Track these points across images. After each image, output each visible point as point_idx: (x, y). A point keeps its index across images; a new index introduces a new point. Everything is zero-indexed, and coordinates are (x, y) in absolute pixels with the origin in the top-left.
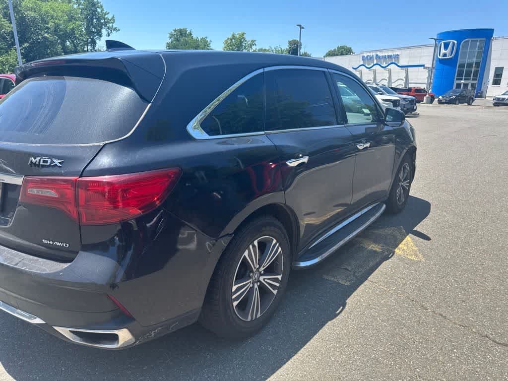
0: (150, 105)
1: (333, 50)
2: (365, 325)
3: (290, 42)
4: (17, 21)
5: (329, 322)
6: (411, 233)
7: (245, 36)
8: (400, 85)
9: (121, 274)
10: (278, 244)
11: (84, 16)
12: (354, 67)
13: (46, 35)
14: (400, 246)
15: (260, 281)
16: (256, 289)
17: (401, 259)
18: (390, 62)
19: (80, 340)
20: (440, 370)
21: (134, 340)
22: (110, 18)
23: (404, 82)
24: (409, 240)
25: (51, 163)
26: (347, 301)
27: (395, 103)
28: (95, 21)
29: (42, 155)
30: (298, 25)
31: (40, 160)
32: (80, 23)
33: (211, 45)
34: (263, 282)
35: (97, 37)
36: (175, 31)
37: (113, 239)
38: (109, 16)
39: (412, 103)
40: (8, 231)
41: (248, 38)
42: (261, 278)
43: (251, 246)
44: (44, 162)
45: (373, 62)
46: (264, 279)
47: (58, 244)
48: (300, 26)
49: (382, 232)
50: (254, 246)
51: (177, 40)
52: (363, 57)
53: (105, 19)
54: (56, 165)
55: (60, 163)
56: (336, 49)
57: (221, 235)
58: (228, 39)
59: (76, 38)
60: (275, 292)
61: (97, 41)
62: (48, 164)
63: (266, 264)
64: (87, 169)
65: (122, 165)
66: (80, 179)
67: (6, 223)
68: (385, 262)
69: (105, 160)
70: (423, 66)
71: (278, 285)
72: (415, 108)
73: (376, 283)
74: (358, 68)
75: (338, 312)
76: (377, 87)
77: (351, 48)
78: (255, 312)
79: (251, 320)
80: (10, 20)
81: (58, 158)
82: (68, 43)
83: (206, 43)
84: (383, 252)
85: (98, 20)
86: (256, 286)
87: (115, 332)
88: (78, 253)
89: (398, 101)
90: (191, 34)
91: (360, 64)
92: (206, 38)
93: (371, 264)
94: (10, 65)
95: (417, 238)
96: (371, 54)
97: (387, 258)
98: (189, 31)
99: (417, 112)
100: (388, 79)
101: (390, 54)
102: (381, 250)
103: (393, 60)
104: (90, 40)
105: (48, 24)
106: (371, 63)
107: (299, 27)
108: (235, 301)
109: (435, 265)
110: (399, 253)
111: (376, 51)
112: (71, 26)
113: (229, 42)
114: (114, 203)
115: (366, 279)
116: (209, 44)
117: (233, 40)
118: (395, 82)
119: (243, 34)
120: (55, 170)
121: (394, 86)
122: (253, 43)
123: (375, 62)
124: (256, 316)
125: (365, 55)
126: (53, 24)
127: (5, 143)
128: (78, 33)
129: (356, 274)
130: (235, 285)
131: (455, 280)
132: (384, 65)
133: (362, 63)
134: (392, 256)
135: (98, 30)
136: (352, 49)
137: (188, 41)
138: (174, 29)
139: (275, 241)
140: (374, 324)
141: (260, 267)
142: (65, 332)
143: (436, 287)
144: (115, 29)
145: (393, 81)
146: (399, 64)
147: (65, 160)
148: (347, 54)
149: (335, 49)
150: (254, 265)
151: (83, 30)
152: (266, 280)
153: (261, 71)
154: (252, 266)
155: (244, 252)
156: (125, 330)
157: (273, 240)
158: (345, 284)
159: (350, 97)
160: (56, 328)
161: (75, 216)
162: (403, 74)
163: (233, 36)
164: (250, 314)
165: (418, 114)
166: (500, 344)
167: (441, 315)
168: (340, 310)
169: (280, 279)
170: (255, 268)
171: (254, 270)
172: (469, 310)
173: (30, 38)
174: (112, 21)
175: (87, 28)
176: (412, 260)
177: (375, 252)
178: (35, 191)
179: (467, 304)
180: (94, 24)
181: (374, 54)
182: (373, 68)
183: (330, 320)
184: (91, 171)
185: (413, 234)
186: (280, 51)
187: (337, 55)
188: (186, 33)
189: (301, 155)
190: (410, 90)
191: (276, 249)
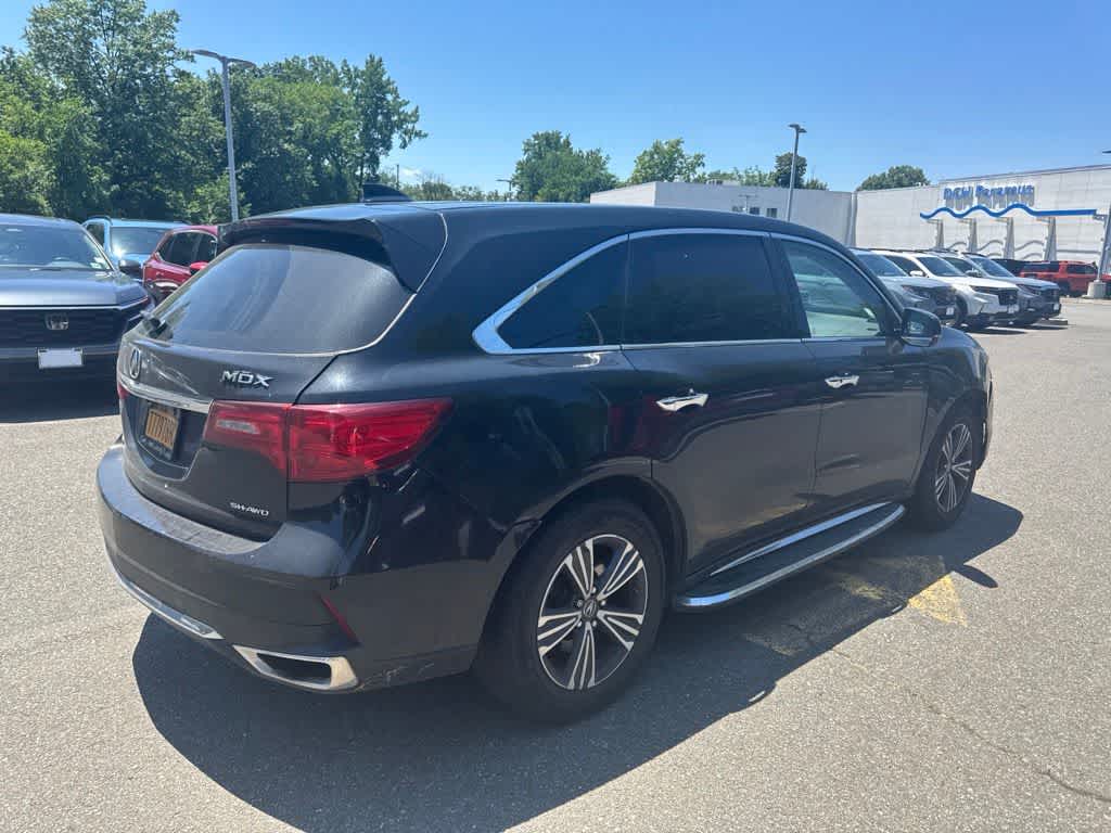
0: (414, 296)
1: (878, 175)
2: (801, 727)
3: (780, 159)
4: (237, 120)
5: (732, 715)
6: (956, 571)
7: (682, 146)
8: (1033, 254)
9: (346, 566)
10: (637, 553)
11: (360, 109)
12: (925, 214)
13: (286, 146)
14: (924, 593)
15: (597, 619)
16: (589, 632)
17: (917, 618)
18: (1011, 204)
19: (272, 673)
20: (925, 818)
21: (356, 682)
22: (409, 113)
23: (1045, 247)
24: (949, 582)
25: (253, 382)
26: (779, 683)
27: (1005, 296)
28: (380, 118)
29: (241, 369)
30: (791, 126)
31: (238, 376)
32: (350, 122)
33: (607, 166)
34: (604, 621)
35: (381, 149)
36: (536, 137)
37: (337, 501)
38: (409, 109)
39: (1050, 296)
40: (182, 487)
41: (689, 151)
42: (601, 614)
43: (579, 549)
44: (244, 378)
45: (971, 204)
46: (606, 617)
47: (254, 510)
48: (797, 127)
49: (893, 564)
50: (585, 550)
51: (539, 156)
52: (947, 191)
53: (399, 114)
54: (260, 384)
55: (266, 381)
56: (887, 172)
57: (519, 520)
58: (645, 152)
59: (340, 152)
60: (629, 645)
61: (382, 158)
62: (250, 382)
63: (612, 587)
64: (306, 392)
65: (360, 389)
66: (295, 407)
67: (180, 474)
68: (879, 621)
69: (338, 380)
70: (1092, 212)
71: (636, 632)
72: (1056, 308)
73: (848, 657)
74: (934, 214)
75: (754, 699)
76: (966, 259)
77: (921, 171)
78: (584, 675)
79: (575, 690)
80: (223, 119)
81: (264, 373)
82: (326, 162)
83: (599, 162)
84: (882, 602)
85: (387, 116)
86: (588, 627)
87: (326, 661)
88: (281, 524)
89: (1013, 292)
90: (569, 143)
91: (940, 207)
92: (599, 151)
93: (850, 621)
94: (217, 205)
95: (967, 581)
96: (966, 186)
97: (886, 613)
98: (565, 138)
99: (1062, 317)
100: (1004, 242)
101: (1011, 185)
102: (878, 598)
103: (1019, 198)
104: (368, 155)
105: (291, 124)
106: (965, 204)
107: (794, 130)
108: (542, 645)
109: (988, 635)
110: (918, 607)
111: (979, 179)
112: (335, 129)
113: (647, 159)
114: (342, 450)
115: (830, 649)
116: (604, 163)
117: (656, 156)
118: (1023, 247)
119: (678, 143)
120: (258, 392)
121: (1018, 256)
122: (699, 161)
123: (975, 203)
124: (586, 683)
125: (952, 187)
126: (301, 125)
127: (190, 347)
128: (345, 142)
129: (812, 638)
130: (545, 614)
131: (1019, 667)
132: (997, 209)
133: (943, 204)
134: (901, 609)
135: (386, 136)
136: (924, 173)
137: (560, 159)
138: (535, 133)
139: (629, 547)
140: (819, 728)
141: (598, 592)
142: (250, 655)
143: (973, 675)
144: (418, 134)
145: (1016, 246)
146: (1033, 209)
147: (276, 377)
148: (911, 185)
149: (884, 175)
150: (586, 586)
151: (357, 136)
152: (609, 619)
153: (624, 238)
154: (581, 586)
155: (565, 557)
156: (342, 659)
157: (626, 545)
158: (784, 653)
159: (899, 278)
160: (238, 648)
161: (282, 466)
162: (1041, 230)
163: (657, 148)
164: (573, 678)
165: (1066, 323)
166: (1072, 789)
167: (965, 726)
168: (758, 696)
169: (640, 622)
170: (587, 592)
171: (587, 596)
172: (1029, 723)
173: (255, 153)
174: (413, 119)
175: (366, 132)
176: (940, 622)
177: (866, 600)
178: (228, 424)
179: (1030, 713)
180: (378, 125)
181: (973, 185)
182: (971, 215)
183: (733, 712)
184: (311, 395)
185: (961, 573)
186: (757, 179)
187: (889, 187)
188: (559, 141)
189: (691, 391)
190: (1055, 266)
191: (632, 562)
